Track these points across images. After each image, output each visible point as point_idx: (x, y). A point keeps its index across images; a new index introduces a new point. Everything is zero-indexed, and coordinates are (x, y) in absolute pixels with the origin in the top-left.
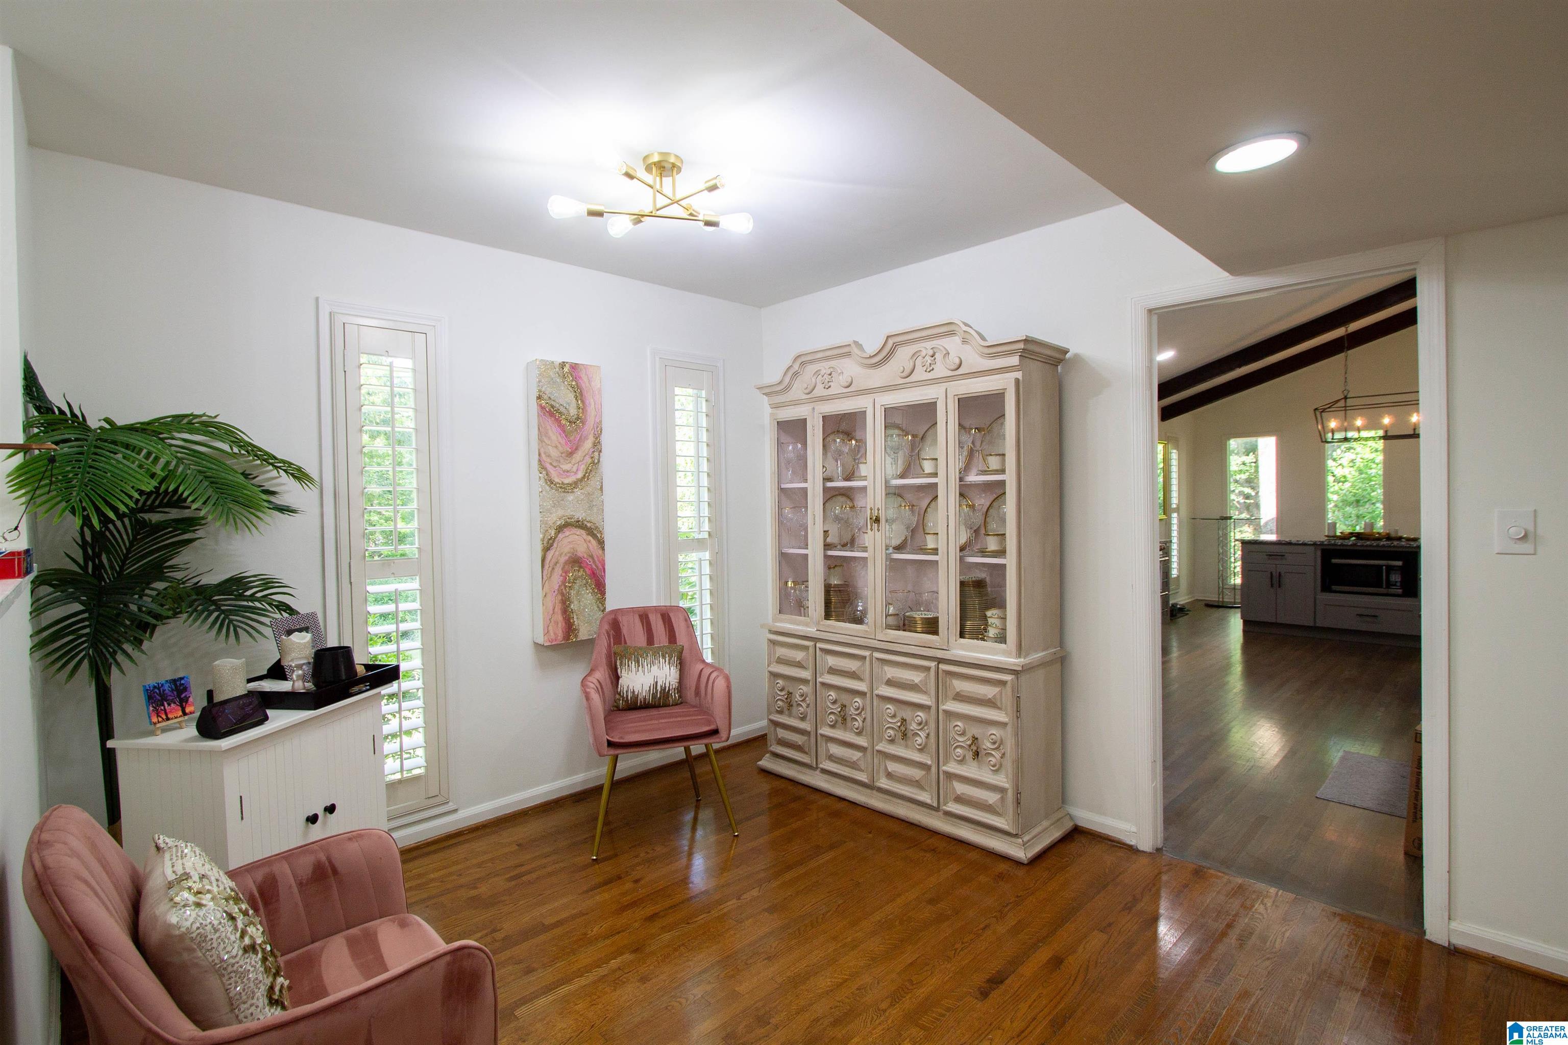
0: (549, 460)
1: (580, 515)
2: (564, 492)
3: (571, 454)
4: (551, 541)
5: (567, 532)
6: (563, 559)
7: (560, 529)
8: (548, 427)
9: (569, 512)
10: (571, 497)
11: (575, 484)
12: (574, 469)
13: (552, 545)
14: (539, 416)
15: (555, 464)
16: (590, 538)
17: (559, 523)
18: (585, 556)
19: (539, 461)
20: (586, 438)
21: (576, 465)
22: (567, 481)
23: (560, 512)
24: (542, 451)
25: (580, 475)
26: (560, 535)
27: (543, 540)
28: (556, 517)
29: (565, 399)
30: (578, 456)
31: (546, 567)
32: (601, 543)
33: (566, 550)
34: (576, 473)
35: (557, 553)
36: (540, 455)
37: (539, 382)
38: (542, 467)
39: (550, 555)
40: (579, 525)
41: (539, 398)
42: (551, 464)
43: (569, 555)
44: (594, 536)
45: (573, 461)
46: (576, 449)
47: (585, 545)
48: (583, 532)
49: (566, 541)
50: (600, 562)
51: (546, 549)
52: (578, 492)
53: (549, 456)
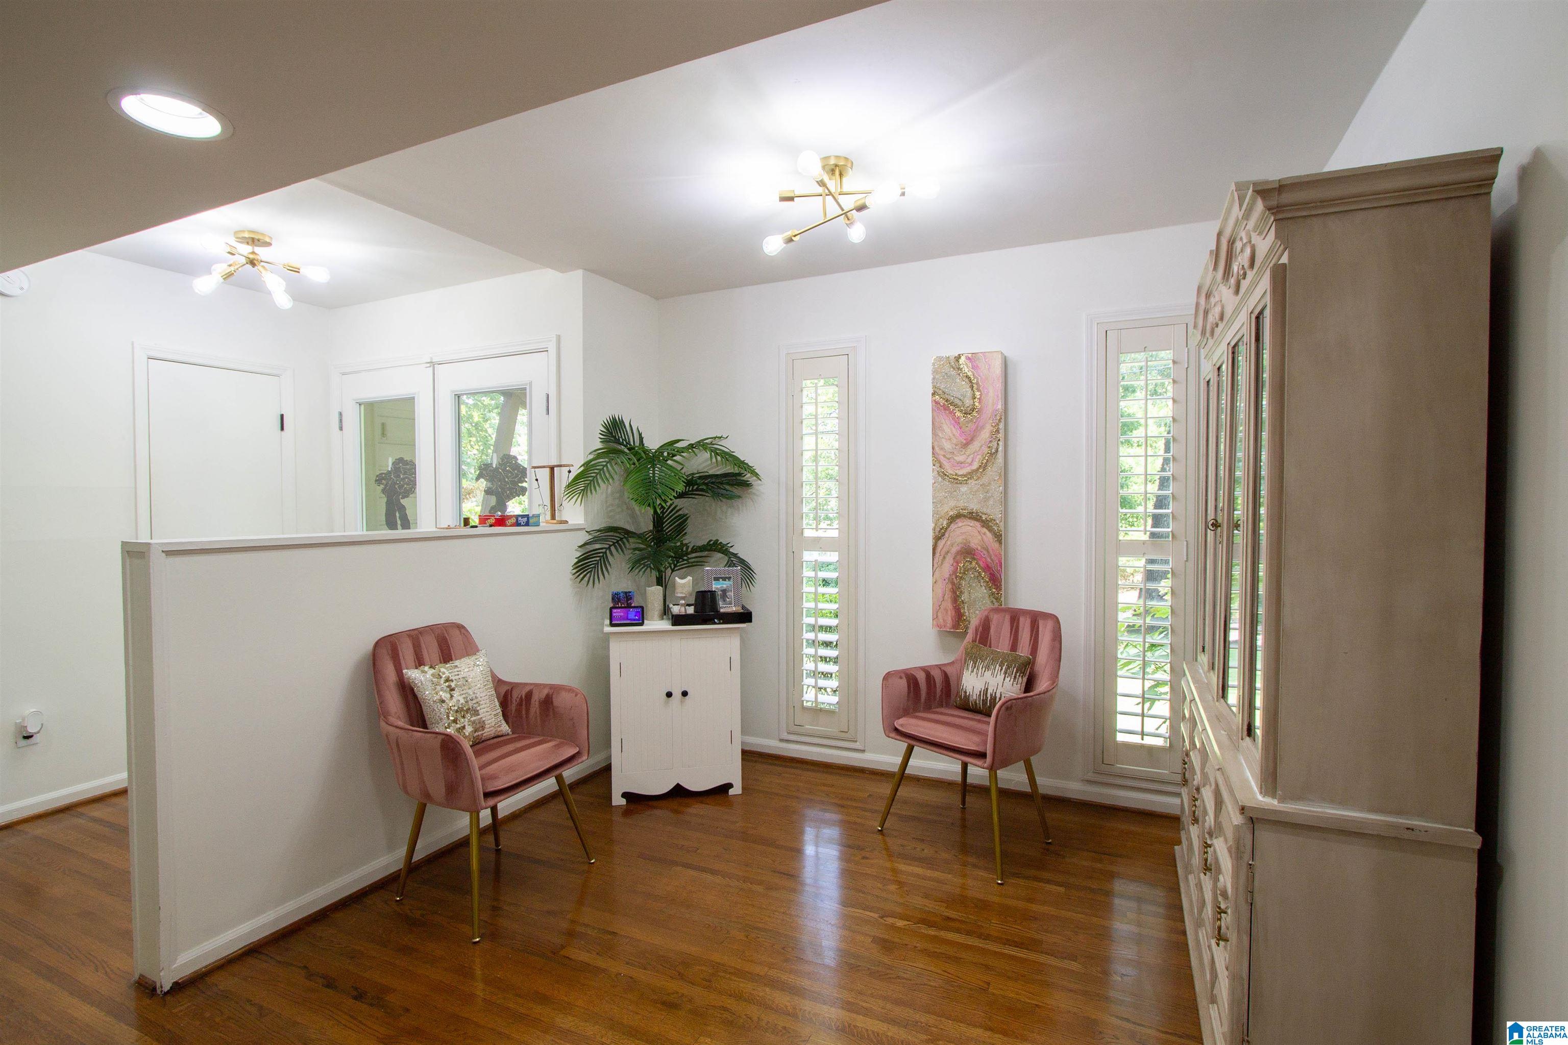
0: (942, 453)
1: (974, 506)
2: (957, 483)
3: (966, 445)
4: (943, 531)
5: (960, 523)
6: (954, 550)
7: (952, 519)
8: (943, 421)
9: (961, 504)
10: (964, 489)
11: (970, 475)
12: (969, 460)
13: (943, 535)
14: (933, 410)
15: (948, 456)
16: (985, 530)
17: (951, 513)
18: (979, 548)
19: (933, 453)
20: (983, 428)
21: (972, 456)
22: (960, 472)
23: (952, 503)
24: (936, 443)
25: (975, 466)
26: (953, 526)
27: (934, 529)
28: (949, 508)
29: (960, 390)
30: (976, 445)
31: (937, 555)
32: (998, 537)
33: (959, 540)
34: (970, 464)
35: (949, 543)
36: (933, 448)
37: (934, 379)
38: (937, 461)
39: (941, 543)
40: (974, 516)
41: (933, 394)
42: (944, 456)
43: (960, 545)
44: (990, 529)
45: (968, 453)
46: (972, 440)
47: (980, 537)
48: (978, 524)
49: (958, 532)
50: (996, 556)
51: (937, 539)
52: (972, 482)
53: (942, 449)
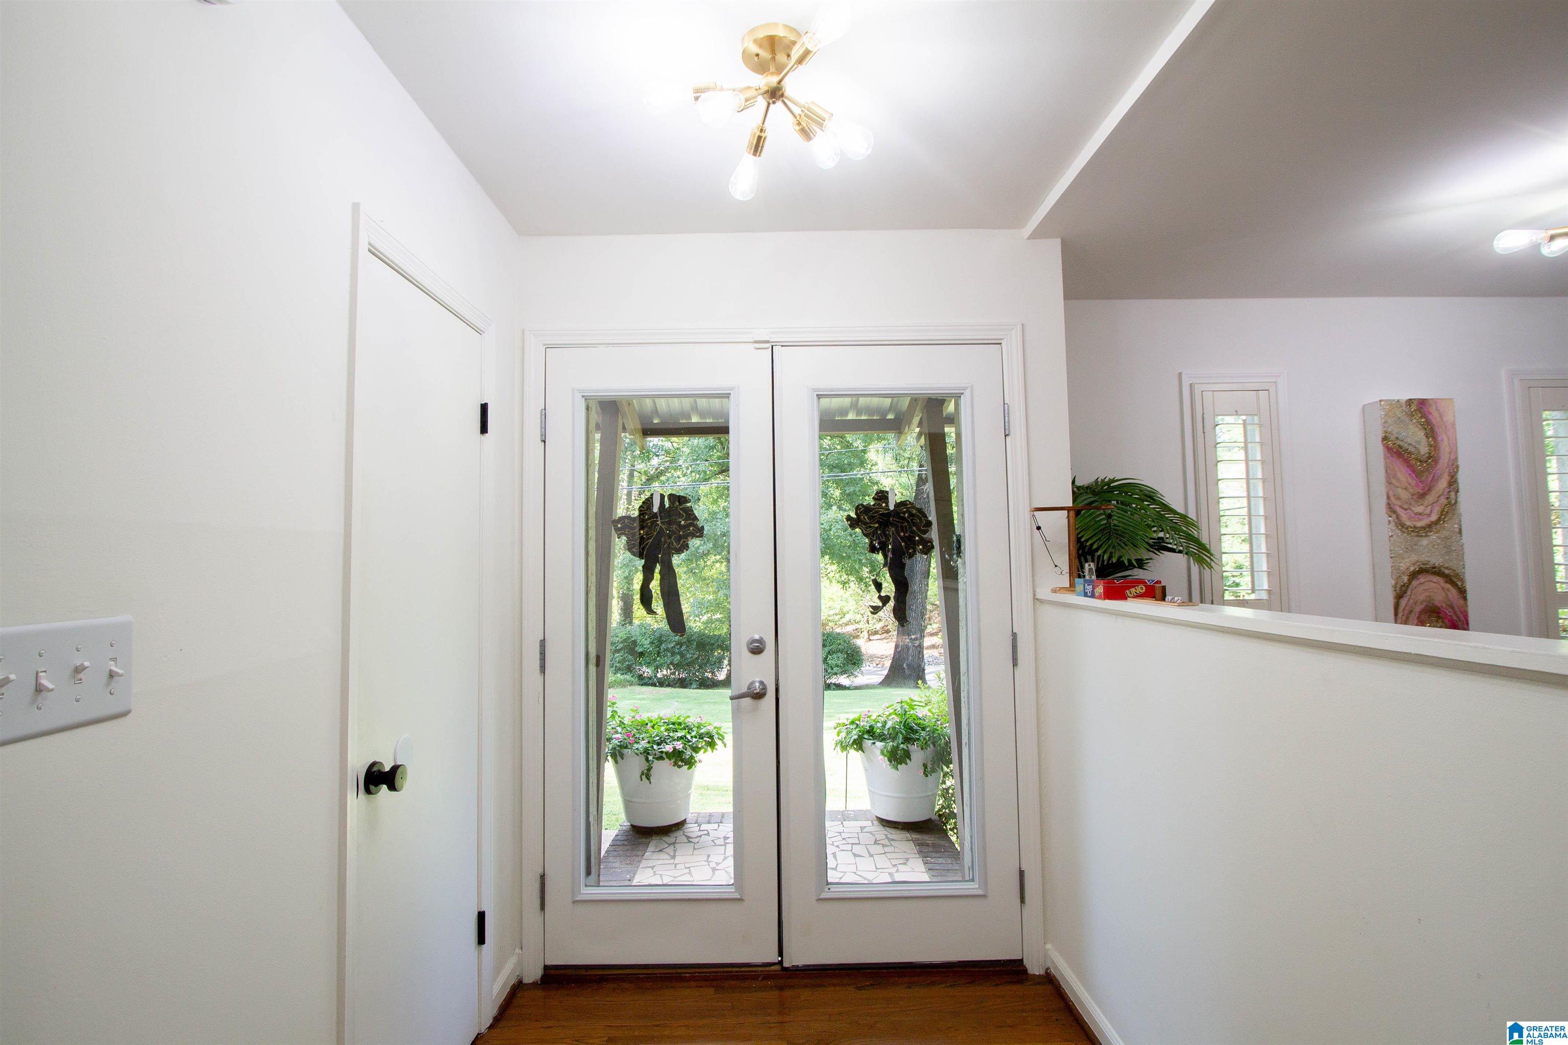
0: (1398, 503)
1: (1436, 560)
2: (1417, 536)
3: (1422, 496)
4: (1404, 589)
5: (1422, 579)
6: (1418, 609)
7: (1414, 575)
8: (1396, 468)
9: (1424, 558)
10: (1424, 542)
11: (1430, 527)
12: (1428, 511)
13: (1405, 592)
14: (1386, 458)
15: (1405, 506)
16: (1448, 586)
17: (1412, 569)
18: (1444, 605)
19: (1389, 504)
20: (1440, 477)
21: (1429, 508)
22: (1419, 524)
23: (1414, 558)
24: (1391, 494)
25: (1434, 518)
26: (1414, 583)
27: (1395, 587)
28: (1408, 563)
29: (1414, 437)
30: (1430, 498)
31: (1400, 615)
32: (1462, 592)
33: (1422, 598)
34: (1429, 515)
35: (1411, 601)
36: (1388, 498)
37: (1385, 422)
38: (1391, 509)
39: (1403, 602)
40: (1436, 571)
41: (1385, 439)
42: (1401, 507)
43: (1425, 603)
44: (1454, 584)
45: (1426, 503)
46: (1430, 490)
47: (1444, 594)
48: (1441, 580)
49: (1421, 588)
50: (1461, 612)
51: (1399, 597)
52: (1433, 537)
53: (1398, 498)
